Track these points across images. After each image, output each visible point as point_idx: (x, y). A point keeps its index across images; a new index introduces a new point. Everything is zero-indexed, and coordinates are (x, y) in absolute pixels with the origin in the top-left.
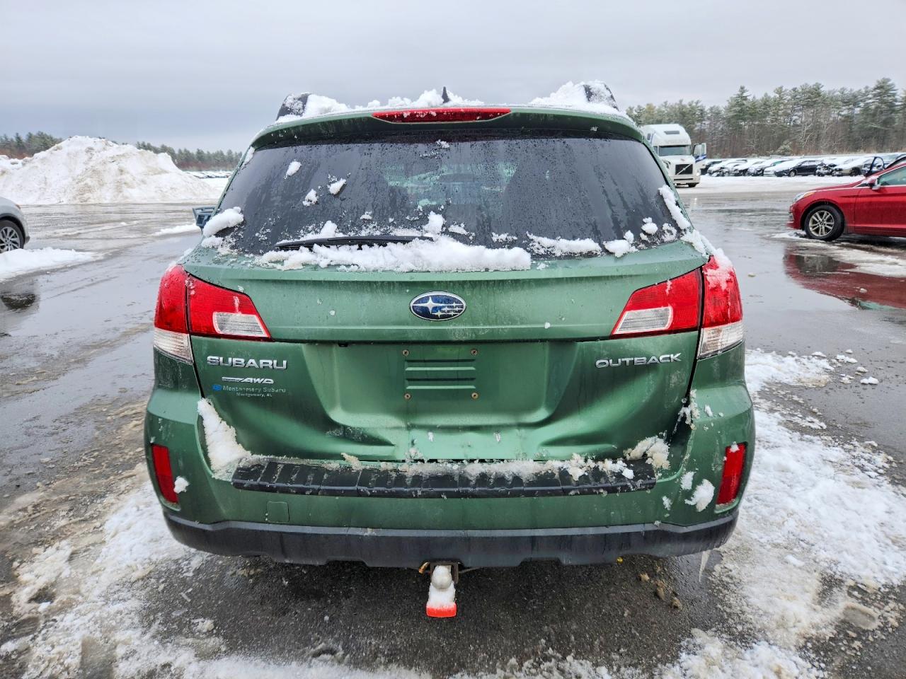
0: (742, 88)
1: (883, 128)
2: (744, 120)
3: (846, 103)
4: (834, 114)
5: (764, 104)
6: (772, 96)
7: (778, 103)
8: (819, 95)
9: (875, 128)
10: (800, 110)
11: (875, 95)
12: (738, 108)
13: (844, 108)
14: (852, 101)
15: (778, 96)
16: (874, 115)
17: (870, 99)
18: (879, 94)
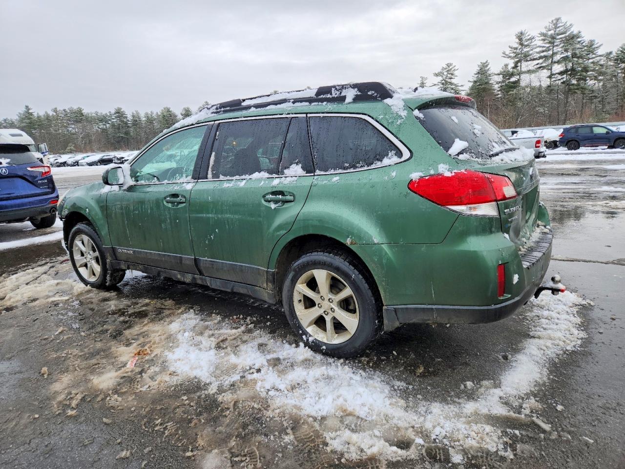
0: (27, 107)
1: (126, 136)
2: (35, 129)
3: (101, 121)
4: (95, 128)
5: (47, 119)
6: (51, 114)
7: (57, 118)
8: (82, 115)
9: (122, 137)
10: (72, 124)
11: (116, 117)
12: (28, 121)
13: (100, 124)
14: (103, 119)
15: (55, 114)
16: (119, 129)
17: (114, 119)
18: (118, 117)
